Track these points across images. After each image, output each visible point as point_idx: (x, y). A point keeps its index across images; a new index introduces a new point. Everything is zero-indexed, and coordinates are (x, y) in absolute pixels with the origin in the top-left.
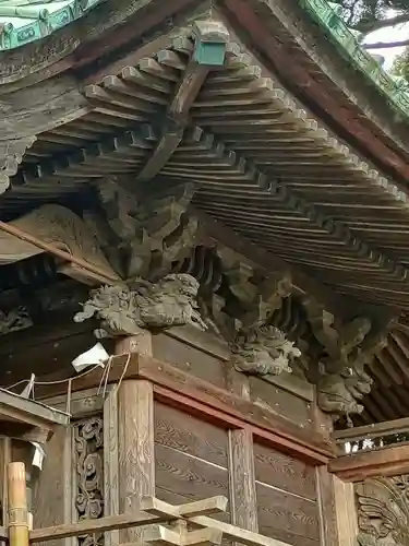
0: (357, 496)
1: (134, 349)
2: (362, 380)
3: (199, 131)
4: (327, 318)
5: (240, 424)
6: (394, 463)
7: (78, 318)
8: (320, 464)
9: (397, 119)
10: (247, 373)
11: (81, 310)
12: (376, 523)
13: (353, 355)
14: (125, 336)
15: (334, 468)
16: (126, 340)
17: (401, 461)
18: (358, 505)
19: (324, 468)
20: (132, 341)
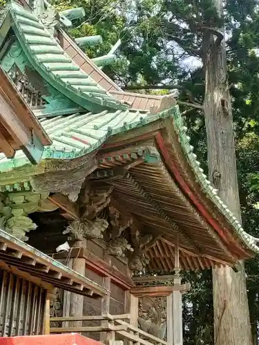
0: (139, 303)
1: (81, 245)
2: (146, 258)
3: (129, 174)
4: (137, 234)
5: (108, 275)
6: (155, 292)
7: (64, 233)
8: (127, 289)
9: (197, 181)
10: (111, 255)
11: (65, 229)
12: (145, 314)
13: (144, 248)
14: (78, 240)
15: (132, 291)
16: (78, 242)
17: (158, 292)
18: (139, 307)
19: (128, 291)
20: (80, 243)
